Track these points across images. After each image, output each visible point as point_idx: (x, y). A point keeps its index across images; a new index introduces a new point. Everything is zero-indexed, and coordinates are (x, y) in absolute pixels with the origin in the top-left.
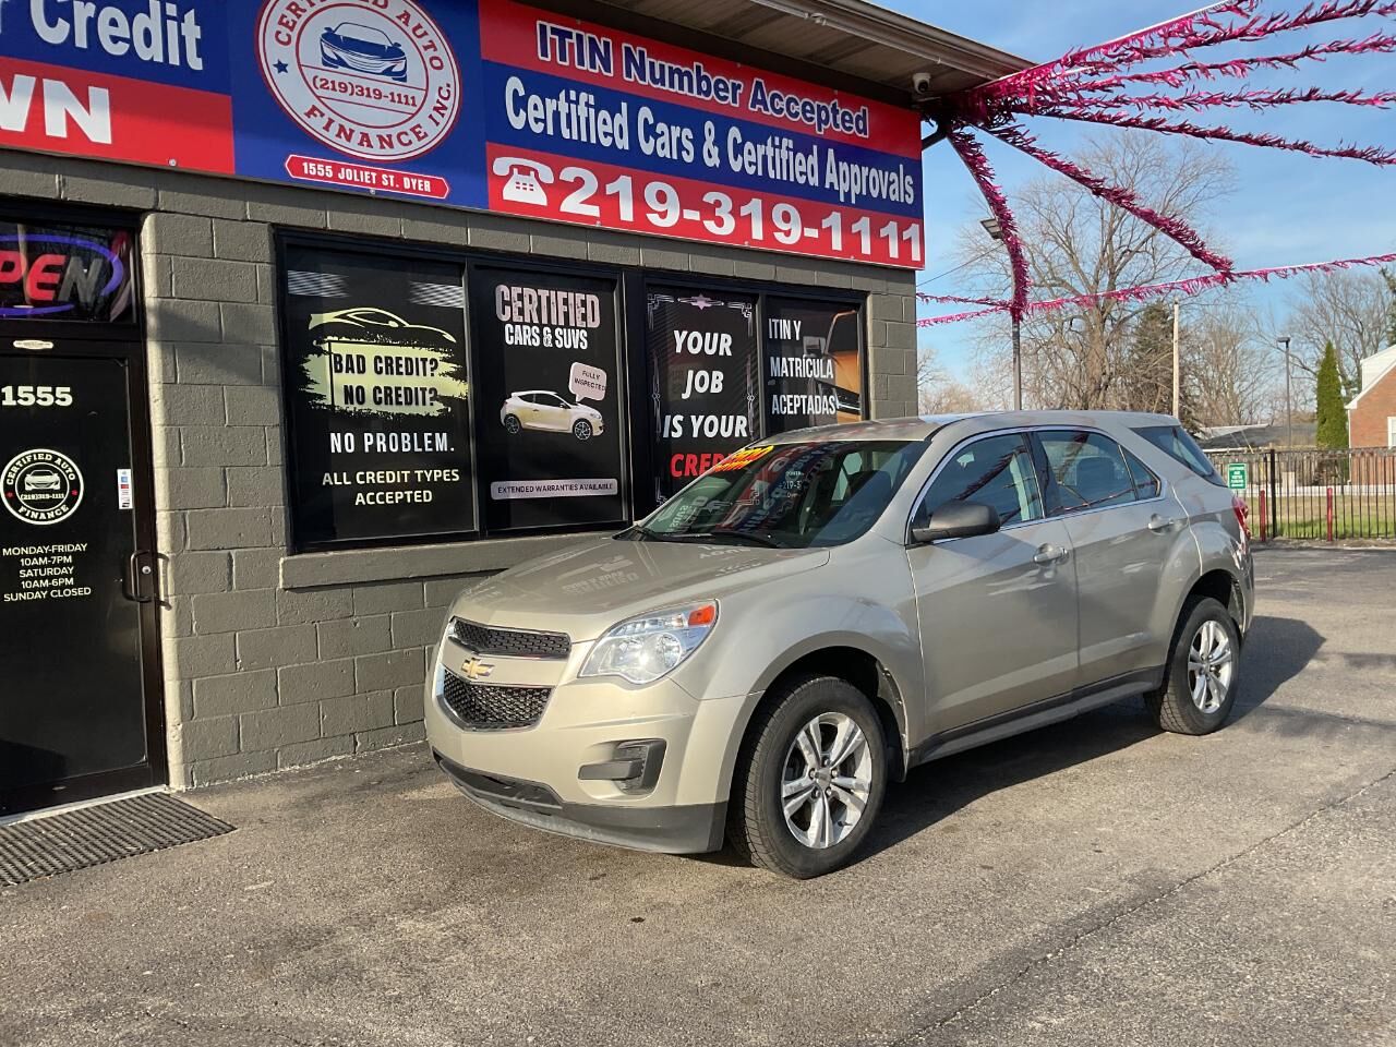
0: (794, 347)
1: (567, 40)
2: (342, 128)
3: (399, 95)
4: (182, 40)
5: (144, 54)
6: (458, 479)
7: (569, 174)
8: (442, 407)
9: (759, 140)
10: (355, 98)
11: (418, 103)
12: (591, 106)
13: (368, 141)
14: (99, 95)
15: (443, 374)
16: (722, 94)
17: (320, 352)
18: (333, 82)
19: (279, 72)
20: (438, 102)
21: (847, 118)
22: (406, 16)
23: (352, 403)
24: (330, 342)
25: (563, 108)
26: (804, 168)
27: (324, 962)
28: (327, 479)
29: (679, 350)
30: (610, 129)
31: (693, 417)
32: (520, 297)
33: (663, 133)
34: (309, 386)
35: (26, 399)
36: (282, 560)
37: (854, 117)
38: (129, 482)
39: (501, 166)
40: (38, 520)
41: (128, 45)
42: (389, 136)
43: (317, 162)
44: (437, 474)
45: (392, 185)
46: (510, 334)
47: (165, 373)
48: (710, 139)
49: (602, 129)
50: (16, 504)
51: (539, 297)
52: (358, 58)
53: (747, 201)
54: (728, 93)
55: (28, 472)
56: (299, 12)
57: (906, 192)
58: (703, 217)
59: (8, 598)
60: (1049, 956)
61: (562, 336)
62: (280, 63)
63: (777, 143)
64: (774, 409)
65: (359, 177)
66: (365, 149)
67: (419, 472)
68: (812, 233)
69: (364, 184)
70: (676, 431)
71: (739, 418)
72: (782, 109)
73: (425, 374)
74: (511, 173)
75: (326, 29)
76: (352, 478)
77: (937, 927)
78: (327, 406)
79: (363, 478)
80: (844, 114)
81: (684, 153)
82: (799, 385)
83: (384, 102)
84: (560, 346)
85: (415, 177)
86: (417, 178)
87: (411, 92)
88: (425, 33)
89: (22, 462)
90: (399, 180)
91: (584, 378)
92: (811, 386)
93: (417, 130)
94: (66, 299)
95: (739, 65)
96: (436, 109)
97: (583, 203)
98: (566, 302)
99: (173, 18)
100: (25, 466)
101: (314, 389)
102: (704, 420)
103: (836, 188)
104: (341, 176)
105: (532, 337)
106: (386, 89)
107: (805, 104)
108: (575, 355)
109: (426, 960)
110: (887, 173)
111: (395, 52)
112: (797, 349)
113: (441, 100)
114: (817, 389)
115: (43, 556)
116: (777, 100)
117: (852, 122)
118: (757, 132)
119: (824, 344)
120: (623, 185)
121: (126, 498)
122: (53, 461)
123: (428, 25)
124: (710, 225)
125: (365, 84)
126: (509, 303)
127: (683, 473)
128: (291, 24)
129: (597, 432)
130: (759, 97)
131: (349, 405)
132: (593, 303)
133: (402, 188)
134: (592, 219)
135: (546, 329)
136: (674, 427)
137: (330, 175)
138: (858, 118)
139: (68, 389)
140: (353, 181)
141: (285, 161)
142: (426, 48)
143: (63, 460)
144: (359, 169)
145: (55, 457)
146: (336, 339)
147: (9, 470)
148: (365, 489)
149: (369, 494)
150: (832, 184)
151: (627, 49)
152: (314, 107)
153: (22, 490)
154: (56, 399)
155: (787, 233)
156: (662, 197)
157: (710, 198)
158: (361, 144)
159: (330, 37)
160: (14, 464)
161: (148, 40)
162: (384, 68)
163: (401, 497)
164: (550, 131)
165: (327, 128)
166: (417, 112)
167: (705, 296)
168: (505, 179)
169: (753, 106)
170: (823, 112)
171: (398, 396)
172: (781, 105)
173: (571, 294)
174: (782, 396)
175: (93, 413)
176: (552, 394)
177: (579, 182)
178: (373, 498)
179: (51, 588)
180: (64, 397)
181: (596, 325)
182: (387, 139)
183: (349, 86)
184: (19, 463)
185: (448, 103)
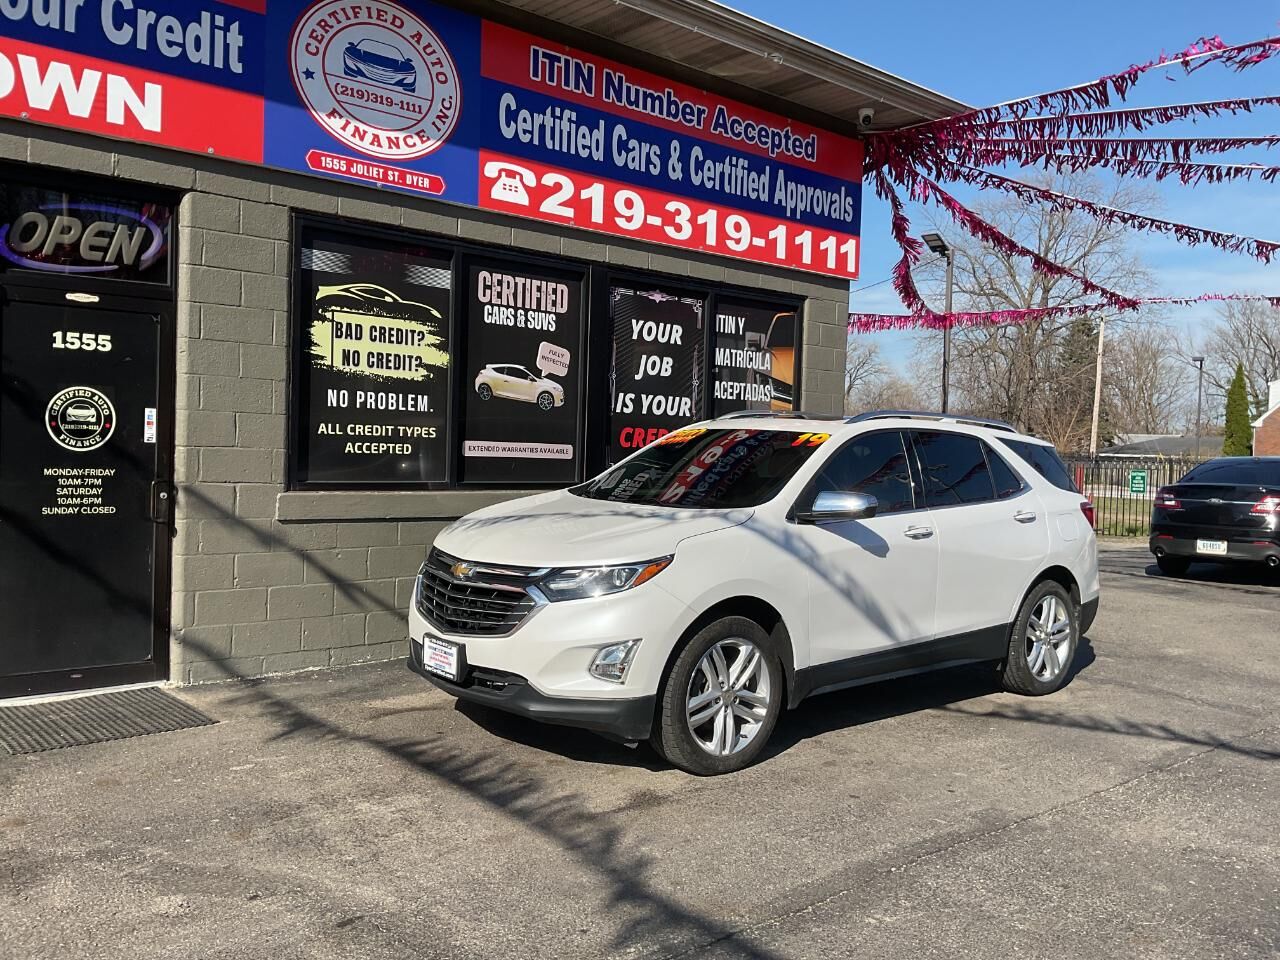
0: (736, 341)
1: (556, 64)
2: (357, 129)
3: (408, 104)
4: (226, 47)
5: (194, 57)
6: (434, 436)
7: (550, 179)
8: (426, 373)
9: (718, 158)
10: (370, 104)
11: (424, 111)
12: (573, 122)
13: (379, 141)
14: (153, 91)
15: (428, 345)
16: (688, 117)
17: (324, 319)
18: (352, 89)
19: (307, 78)
20: (441, 111)
21: (797, 143)
22: (418, 36)
23: (349, 365)
24: (333, 311)
25: (549, 122)
26: (755, 186)
27: (293, 831)
28: (322, 428)
29: (635, 337)
30: (589, 142)
31: (644, 396)
32: (500, 283)
33: (634, 149)
34: (313, 348)
35: (73, 343)
36: (279, 495)
37: (804, 143)
38: (154, 420)
39: (491, 169)
40: (75, 446)
41: (181, 49)
42: (397, 138)
43: (333, 158)
44: (417, 431)
45: (396, 180)
46: (489, 314)
47: (191, 329)
48: (675, 155)
49: (581, 141)
50: (58, 433)
51: (516, 284)
52: (375, 70)
53: (704, 212)
54: (694, 116)
55: (70, 405)
56: (327, 28)
57: (845, 211)
58: (665, 223)
59: (46, 511)
60: (893, 869)
61: (534, 319)
62: (307, 70)
63: (734, 162)
64: (716, 394)
65: (368, 172)
66: (375, 148)
67: (402, 428)
68: (760, 242)
69: (373, 178)
70: (627, 407)
71: (688, 400)
72: (740, 133)
73: (413, 344)
74: (500, 176)
75: (350, 43)
76: (343, 429)
77: (803, 840)
78: (327, 366)
79: (353, 430)
80: (795, 140)
81: (651, 167)
82: (738, 374)
83: (395, 109)
84: (532, 327)
85: (416, 175)
86: (418, 175)
87: (419, 102)
88: (434, 52)
89: (66, 397)
90: (402, 176)
91: (551, 356)
92: (750, 375)
93: (421, 135)
94: (113, 261)
95: (705, 93)
96: (438, 117)
97: (560, 204)
98: (539, 289)
99: (220, 28)
100: (68, 400)
101: (315, 351)
102: (653, 399)
103: (784, 204)
104: (353, 170)
105: (508, 318)
106: (397, 97)
107: (760, 132)
108: (544, 335)
109: (377, 836)
110: (830, 194)
111: (407, 66)
112: (740, 343)
113: (444, 110)
114: (755, 378)
115: (77, 477)
116: (736, 125)
117: (800, 147)
118: (717, 152)
119: (764, 340)
120: (595, 192)
121: (150, 434)
122: (91, 398)
123: (437, 46)
124: (670, 231)
125: (380, 92)
126: (490, 287)
127: (631, 444)
128: (320, 38)
129: (558, 403)
130: (721, 121)
131: (346, 366)
132: (562, 291)
133: (404, 183)
134: (568, 219)
135: (521, 312)
136: (624, 403)
137: (344, 169)
138: (808, 144)
139: (108, 337)
140: (363, 175)
141: (306, 154)
142: (434, 64)
143: (100, 397)
144: (368, 165)
145: (94, 395)
146: (339, 309)
147: (55, 403)
148: (354, 439)
149: (357, 444)
150: (780, 201)
151: (608, 74)
152: (334, 109)
153: (64, 420)
154: (98, 345)
155: (738, 241)
156: (629, 204)
157: (672, 206)
159: (352, 51)
160: (59, 398)
161: (198, 47)
162: (398, 79)
163: (385, 449)
164: (536, 142)
165: (344, 128)
166: (422, 119)
167: (661, 291)
168: (494, 181)
169: (715, 129)
170: (777, 138)
171: (388, 361)
172: (741, 129)
173: (544, 283)
174: (723, 383)
175: (128, 359)
176: (522, 368)
177: (558, 187)
178: (360, 448)
179: (82, 505)
180: (105, 344)
181: (564, 310)
182: (395, 140)
183: (366, 94)
184: (63, 397)
185: (449, 113)
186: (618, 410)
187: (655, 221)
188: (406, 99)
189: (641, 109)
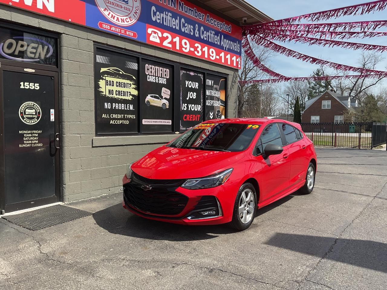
2: (112, 15)
3: (126, 8)
6: (135, 118)
7: (165, 35)
8: (132, 97)
9: (207, 31)
10: (116, 7)
11: (131, 11)
12: (171, 17)
13: (118, 20)
15: (132, 88)
16: (200, 17)
17: (103, 79)
18: (111, 2)
20: (135, 11)
23: (110, 94)
24: (105, 76)
25: (165, 16)
26: (216, 39)
28: (103, 116)
29: (186, 86)
31: (189, 105)
32: (151, 68)
33: (186, 26)
34: (100, 89)
35: (27, 86)
36: (94, 138)
37: (228, 27)
38: (53, 113)
39: (150, 31)
40: (29, 123)
42: (124, 19)
43: (106, 24)
44: (130, 116)
46: (148, 78)
48: (197, 29)
49: (173, 23)
50: (23, 118)
51: (155, 68)
53: (204, 47)
55: (27, 108)
57: (238, 49)
59: (20, 146)
61: (160, 80)
63: (211, 32)
64: (207, 104)
65: (116, 30)
66: (117, 22)
67: (126, 115)
68: (218, 57)
69: (117, 32)
70: (185, 108)
71: (199, 106)
72: (213, 23)
73: (128, 88)
76: (109, 116)
78: (104, 95)
79: (112, 116)
80: (226, 26)
81: (191, 32)
82: (212, 98)
83: (123, 9)
84: (160, 82)
86: (130, 32)
87: (129, 7)
89: (25, 106)
90: (125, 32)
91: (165, 92)
93: (130, 18)
94: (38, 57)
95: (204, 10)
96: (135, 13)
97: (168, 43)
98: (162, 70)
101: (101, 90)
102: (191, 106)
103: (223, 46)
104: (112, 29)
106: (123, 6)
107: (218, 22)
108: (163, 85)
110: (234, 43)
112: (212, 88)
113: (136, 10)
114: (216, 99)
115: (30, 134)
116: (212, 20)
117: (226, 28)
118: (207, 29)
119: (218, 87)
120: (177, 39)
121: (52, 118)
122: (33, 106)
124: (196, 52)
125: (119, 3)
126: (149, 69)
127: (186, 120)
130: (208, 19)
132: (168, 71)
133: (126, 34)
134: (170, 48)
135: (157, 78)
136: (184, 107)
137: (109, 29)
139: (38, 84)
140: (114, 31)
141: (98, 23)
143: (36, 106)
144: (116, 28)
145: (34, 105)
146: (107, 76)
147: (22, 108)
148: (113, 119)
150: (222, 45)
151: (180, 2)
152: (106, 8)
153: (25, 114)
154: (35, 87)
155: (213, 57)
156: (186, 44)
157: (196, 45)
158: (117, 20)
160: (23, 106)
163: (121, 122)
164: (161, 23)
165: (109, 15)
166: (130, 13)
167: (193, 72)
168: (151, 34)
169: (207, 21)
170: (221, 25)
171: (121, 93)
172: (213, 22)
173: (163, 68)
174: (209, 101)
175: (45, 92)
176: (158, 96)
177: (167, 37)
178: (114, 122)
179: (32, 143)
180: (37, 87)
181: (168, 77)
182: (123, 20)
183: (114, 4)
184: (24, 106)
185: (138, 12)
186: (183, 109)
187: (192, 49)
188: (126, 6)
189: (188, 14)
